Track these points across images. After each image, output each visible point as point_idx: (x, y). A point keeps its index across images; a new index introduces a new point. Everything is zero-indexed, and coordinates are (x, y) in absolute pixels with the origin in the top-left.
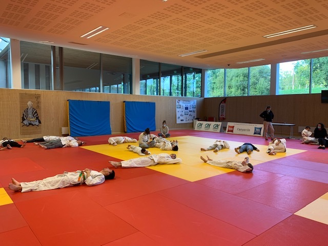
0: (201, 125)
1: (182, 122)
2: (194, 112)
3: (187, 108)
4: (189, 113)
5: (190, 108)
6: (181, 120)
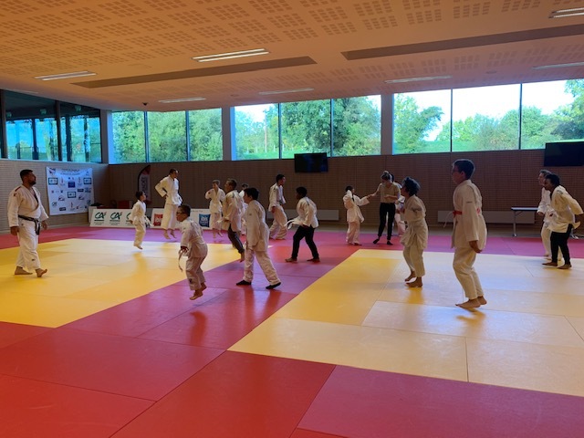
0: (103, 215)
1: (63, 212)
2: (88, 191)
3: (71, 185)
4: (78, 194)
5: (80, 185)
6: (61, 209)
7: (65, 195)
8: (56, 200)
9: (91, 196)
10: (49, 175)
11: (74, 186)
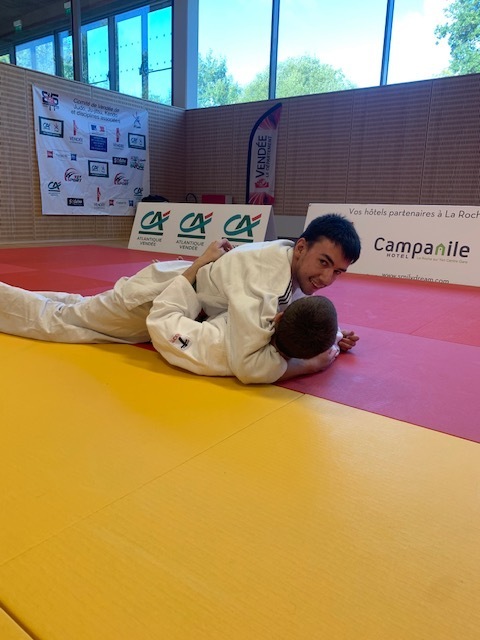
0: (159, 219)
1: (77, 211)
4: (114, 170)
5: (120, 147)
6: (71, 202)
7: (81, 166)
8: (60, 178)
9: (143, 179)
10: (40, 110)
11: (104, 148)
